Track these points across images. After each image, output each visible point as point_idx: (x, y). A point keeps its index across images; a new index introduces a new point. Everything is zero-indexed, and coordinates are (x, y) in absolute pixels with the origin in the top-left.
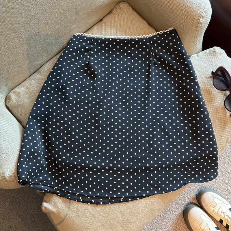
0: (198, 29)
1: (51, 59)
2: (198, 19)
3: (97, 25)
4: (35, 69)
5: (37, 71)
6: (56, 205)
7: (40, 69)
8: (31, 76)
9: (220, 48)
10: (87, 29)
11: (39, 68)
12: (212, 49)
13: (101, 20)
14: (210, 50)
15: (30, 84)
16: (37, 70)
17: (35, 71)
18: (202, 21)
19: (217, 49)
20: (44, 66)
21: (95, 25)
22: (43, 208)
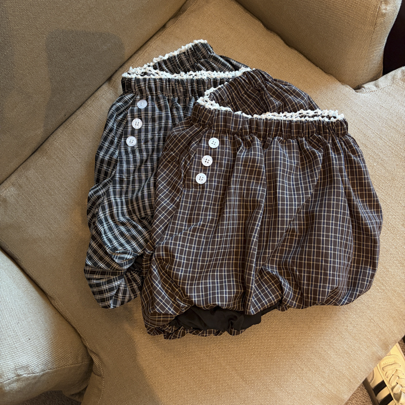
0: (377, 29)
1: (67, 121)
2: (376, 7)
3: (155, 37)
5: (39, 149)
7: (46, 143)
11: (43, 143)
13: (164, 27)
15: (27, 179)
16: (39, 147)
18: (384, 11)
20: (52, 136)
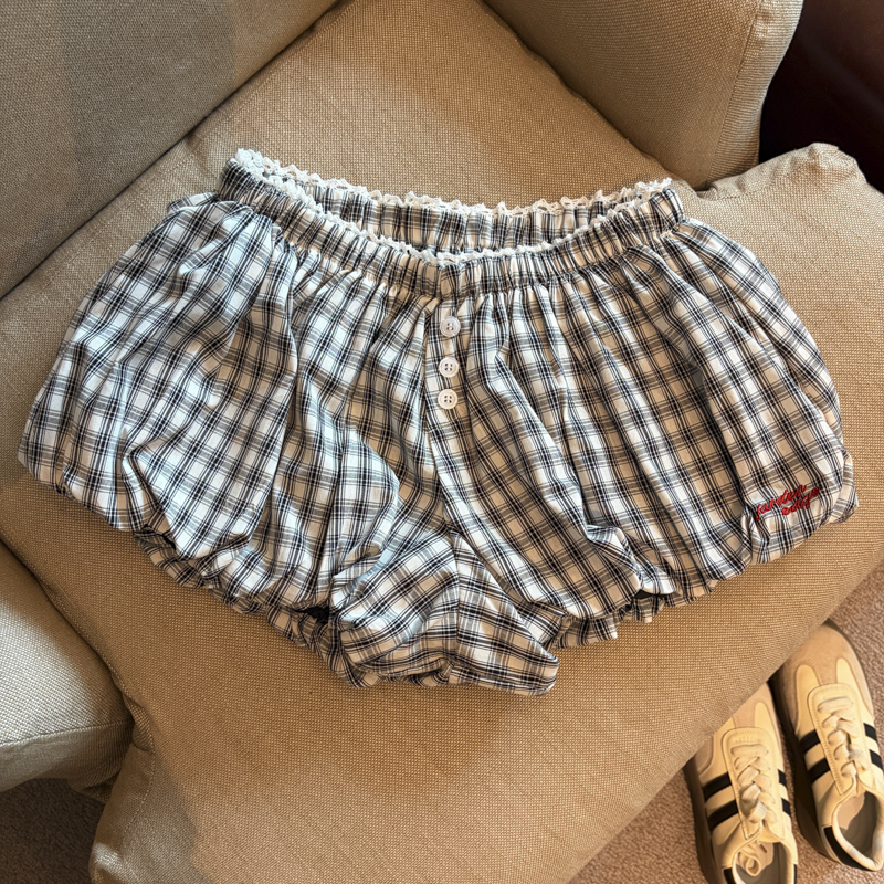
2: (745, 27)
4: (24, 268)
6: (148, 862)
8: (9, 298)
9: (836, 148)
10: (247, 76)
12: (801, 154)
14: (794, 161)
16: (32, 272)
17: (22, 277)
18: (761, 36)
19: (827, 155)
21: (282, 52)
22: (96, 876)
